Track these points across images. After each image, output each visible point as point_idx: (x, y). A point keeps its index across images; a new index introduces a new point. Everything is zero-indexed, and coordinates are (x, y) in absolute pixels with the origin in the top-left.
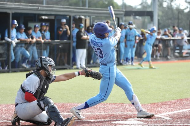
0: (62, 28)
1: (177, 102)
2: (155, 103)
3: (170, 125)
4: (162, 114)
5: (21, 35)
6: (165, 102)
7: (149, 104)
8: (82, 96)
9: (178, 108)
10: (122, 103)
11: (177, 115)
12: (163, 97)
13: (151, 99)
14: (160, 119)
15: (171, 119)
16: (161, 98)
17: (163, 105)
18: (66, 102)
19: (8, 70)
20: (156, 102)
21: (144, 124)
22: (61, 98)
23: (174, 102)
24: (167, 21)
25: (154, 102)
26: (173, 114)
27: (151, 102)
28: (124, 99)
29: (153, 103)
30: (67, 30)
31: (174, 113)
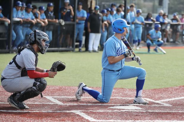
0: (66, 9)
1: (180, 88)
2: (156, 89)
3: (169, 111)
4: (163, 101)
5: (28, 15)
6: (167, 88)
7: (150, 90)
8: (82, 79)
9: (179, 95)
10: (123, 88)
11: (177, 102)
12: (165, 83)
13: (153, 85)
14: (159, 105)
15: (171, 106)
16: (163, 84)
17: (164, 91)
18: (64, 85)
19: (9, 50)
20: (158, 87)
21: (142, 110)
22: (60, 81)
23: (176, 89)
24: (179, 6)
25: (155, 87)
26: (173, 101)
27: (153, 88)
28: (125, 84)
29: (154, 89)
30: (71, 11)
31: (175, 100)
